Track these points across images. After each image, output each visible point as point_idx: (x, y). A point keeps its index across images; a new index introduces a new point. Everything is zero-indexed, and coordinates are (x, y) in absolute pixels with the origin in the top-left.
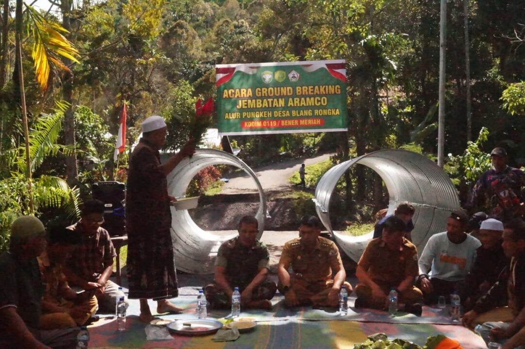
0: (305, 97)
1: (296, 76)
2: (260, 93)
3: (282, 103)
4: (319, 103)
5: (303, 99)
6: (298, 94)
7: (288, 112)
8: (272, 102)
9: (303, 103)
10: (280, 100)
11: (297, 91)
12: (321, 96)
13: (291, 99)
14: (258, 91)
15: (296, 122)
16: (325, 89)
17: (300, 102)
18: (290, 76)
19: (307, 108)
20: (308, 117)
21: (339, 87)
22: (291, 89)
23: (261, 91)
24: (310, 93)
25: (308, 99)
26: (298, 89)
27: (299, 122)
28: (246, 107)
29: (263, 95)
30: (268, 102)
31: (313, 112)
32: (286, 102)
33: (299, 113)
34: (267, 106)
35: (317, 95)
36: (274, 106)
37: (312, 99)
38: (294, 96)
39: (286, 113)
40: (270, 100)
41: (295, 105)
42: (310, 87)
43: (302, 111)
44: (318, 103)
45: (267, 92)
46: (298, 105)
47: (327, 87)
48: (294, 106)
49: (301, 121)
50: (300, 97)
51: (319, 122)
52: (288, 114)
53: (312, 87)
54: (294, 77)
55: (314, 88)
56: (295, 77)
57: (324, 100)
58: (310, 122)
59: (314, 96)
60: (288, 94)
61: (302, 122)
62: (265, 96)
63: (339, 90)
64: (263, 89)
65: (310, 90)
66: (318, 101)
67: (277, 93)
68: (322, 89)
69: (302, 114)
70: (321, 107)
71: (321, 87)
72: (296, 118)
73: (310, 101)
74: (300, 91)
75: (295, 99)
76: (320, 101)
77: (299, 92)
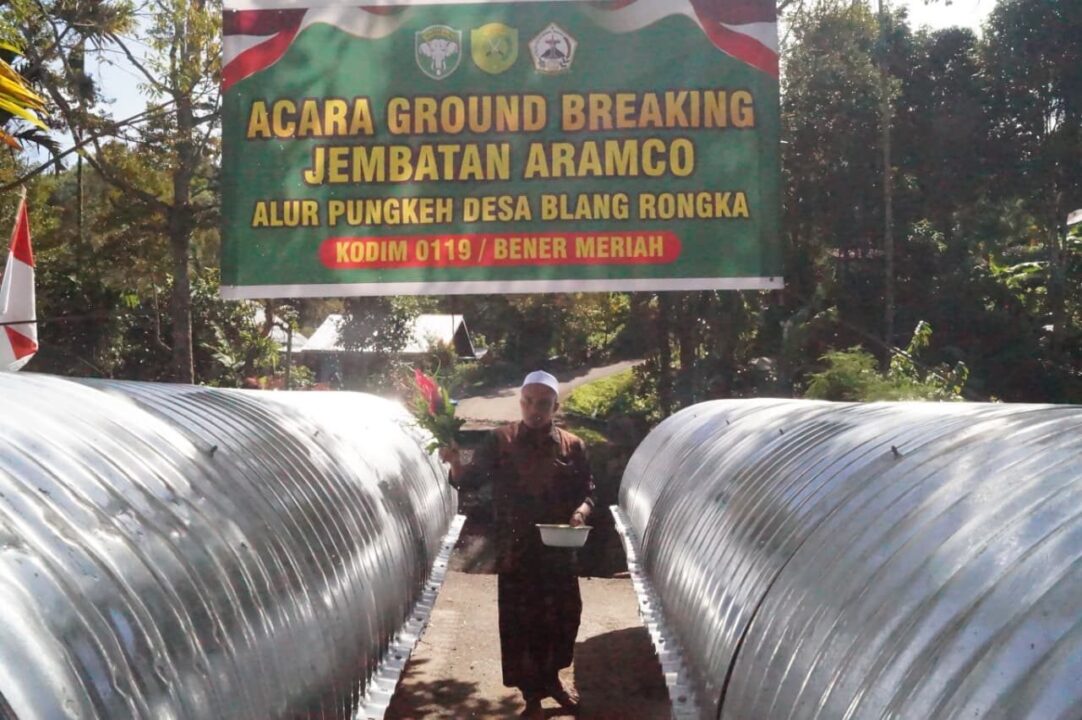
0: (601, 137)
1: (562, 47)
2: (405, 118)
3: (499, 161)
4: (661, 165)
5: (590, 147)
6: (567, 125)
7: (523, 200)
8: (458, 158)
9: (590, 164)
10: (491, 149)
11: (567, 112)
12: (668, 134)
13: (537, 149)
14: (399, 110)
15: (559, 246)
16: (686, 105)
17: (577, 159)
18: (539, 46)
19: (607, 183)
20: (610, 227)
21: (748, 99)
22: (541, 102)
23: (411, 112)
24: (622, 123)
25: (611, 147)
26: (572, 104)
27: (571, 247)
28: (344, 178)
29: (419, 129)
30: (440, 159)
31: (634, 205)
32: (518, 160)
33: (571, 209)
34: (434, 176)
35: (652, 131)
36: (464, 176)
37: (631, 145)
38: (553, 133)
39: (514, 206)
40: (449, 151)
41: (557, 172)
42: (622, 98)
43: (583, 199)
44: (654, 166)
45: (438, 115)
46: (570, 172)
47: (695, 95)
48: (551, 178)
49: (579, 241)
50: (577, 139)
51: (657, 246)
52: (523, 210)
53: (632, 97)
54: (552, 53)
55: (638, 105)
56: (559, 54)
57: (682, 151)
58: (618, 246)
59: (640, 135)
60: (528, 126)
61: (585, 247)
62: (426, 132)
63: (748, 112)
64: (420, 102)
65: (622, 110)
66: (656, 156)
67: (480, 121)
68: (673, 105)
69: (583, 210)
70: (668, 184)
71: (669, 96)
72: (556, 226)
73: (621, 158)
74: (578, 111)
75: (556, 148)
76: (666, 157)
77: (574, 118)
